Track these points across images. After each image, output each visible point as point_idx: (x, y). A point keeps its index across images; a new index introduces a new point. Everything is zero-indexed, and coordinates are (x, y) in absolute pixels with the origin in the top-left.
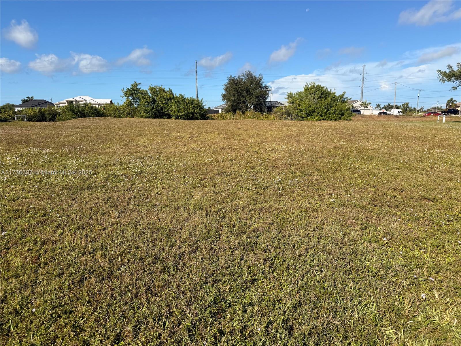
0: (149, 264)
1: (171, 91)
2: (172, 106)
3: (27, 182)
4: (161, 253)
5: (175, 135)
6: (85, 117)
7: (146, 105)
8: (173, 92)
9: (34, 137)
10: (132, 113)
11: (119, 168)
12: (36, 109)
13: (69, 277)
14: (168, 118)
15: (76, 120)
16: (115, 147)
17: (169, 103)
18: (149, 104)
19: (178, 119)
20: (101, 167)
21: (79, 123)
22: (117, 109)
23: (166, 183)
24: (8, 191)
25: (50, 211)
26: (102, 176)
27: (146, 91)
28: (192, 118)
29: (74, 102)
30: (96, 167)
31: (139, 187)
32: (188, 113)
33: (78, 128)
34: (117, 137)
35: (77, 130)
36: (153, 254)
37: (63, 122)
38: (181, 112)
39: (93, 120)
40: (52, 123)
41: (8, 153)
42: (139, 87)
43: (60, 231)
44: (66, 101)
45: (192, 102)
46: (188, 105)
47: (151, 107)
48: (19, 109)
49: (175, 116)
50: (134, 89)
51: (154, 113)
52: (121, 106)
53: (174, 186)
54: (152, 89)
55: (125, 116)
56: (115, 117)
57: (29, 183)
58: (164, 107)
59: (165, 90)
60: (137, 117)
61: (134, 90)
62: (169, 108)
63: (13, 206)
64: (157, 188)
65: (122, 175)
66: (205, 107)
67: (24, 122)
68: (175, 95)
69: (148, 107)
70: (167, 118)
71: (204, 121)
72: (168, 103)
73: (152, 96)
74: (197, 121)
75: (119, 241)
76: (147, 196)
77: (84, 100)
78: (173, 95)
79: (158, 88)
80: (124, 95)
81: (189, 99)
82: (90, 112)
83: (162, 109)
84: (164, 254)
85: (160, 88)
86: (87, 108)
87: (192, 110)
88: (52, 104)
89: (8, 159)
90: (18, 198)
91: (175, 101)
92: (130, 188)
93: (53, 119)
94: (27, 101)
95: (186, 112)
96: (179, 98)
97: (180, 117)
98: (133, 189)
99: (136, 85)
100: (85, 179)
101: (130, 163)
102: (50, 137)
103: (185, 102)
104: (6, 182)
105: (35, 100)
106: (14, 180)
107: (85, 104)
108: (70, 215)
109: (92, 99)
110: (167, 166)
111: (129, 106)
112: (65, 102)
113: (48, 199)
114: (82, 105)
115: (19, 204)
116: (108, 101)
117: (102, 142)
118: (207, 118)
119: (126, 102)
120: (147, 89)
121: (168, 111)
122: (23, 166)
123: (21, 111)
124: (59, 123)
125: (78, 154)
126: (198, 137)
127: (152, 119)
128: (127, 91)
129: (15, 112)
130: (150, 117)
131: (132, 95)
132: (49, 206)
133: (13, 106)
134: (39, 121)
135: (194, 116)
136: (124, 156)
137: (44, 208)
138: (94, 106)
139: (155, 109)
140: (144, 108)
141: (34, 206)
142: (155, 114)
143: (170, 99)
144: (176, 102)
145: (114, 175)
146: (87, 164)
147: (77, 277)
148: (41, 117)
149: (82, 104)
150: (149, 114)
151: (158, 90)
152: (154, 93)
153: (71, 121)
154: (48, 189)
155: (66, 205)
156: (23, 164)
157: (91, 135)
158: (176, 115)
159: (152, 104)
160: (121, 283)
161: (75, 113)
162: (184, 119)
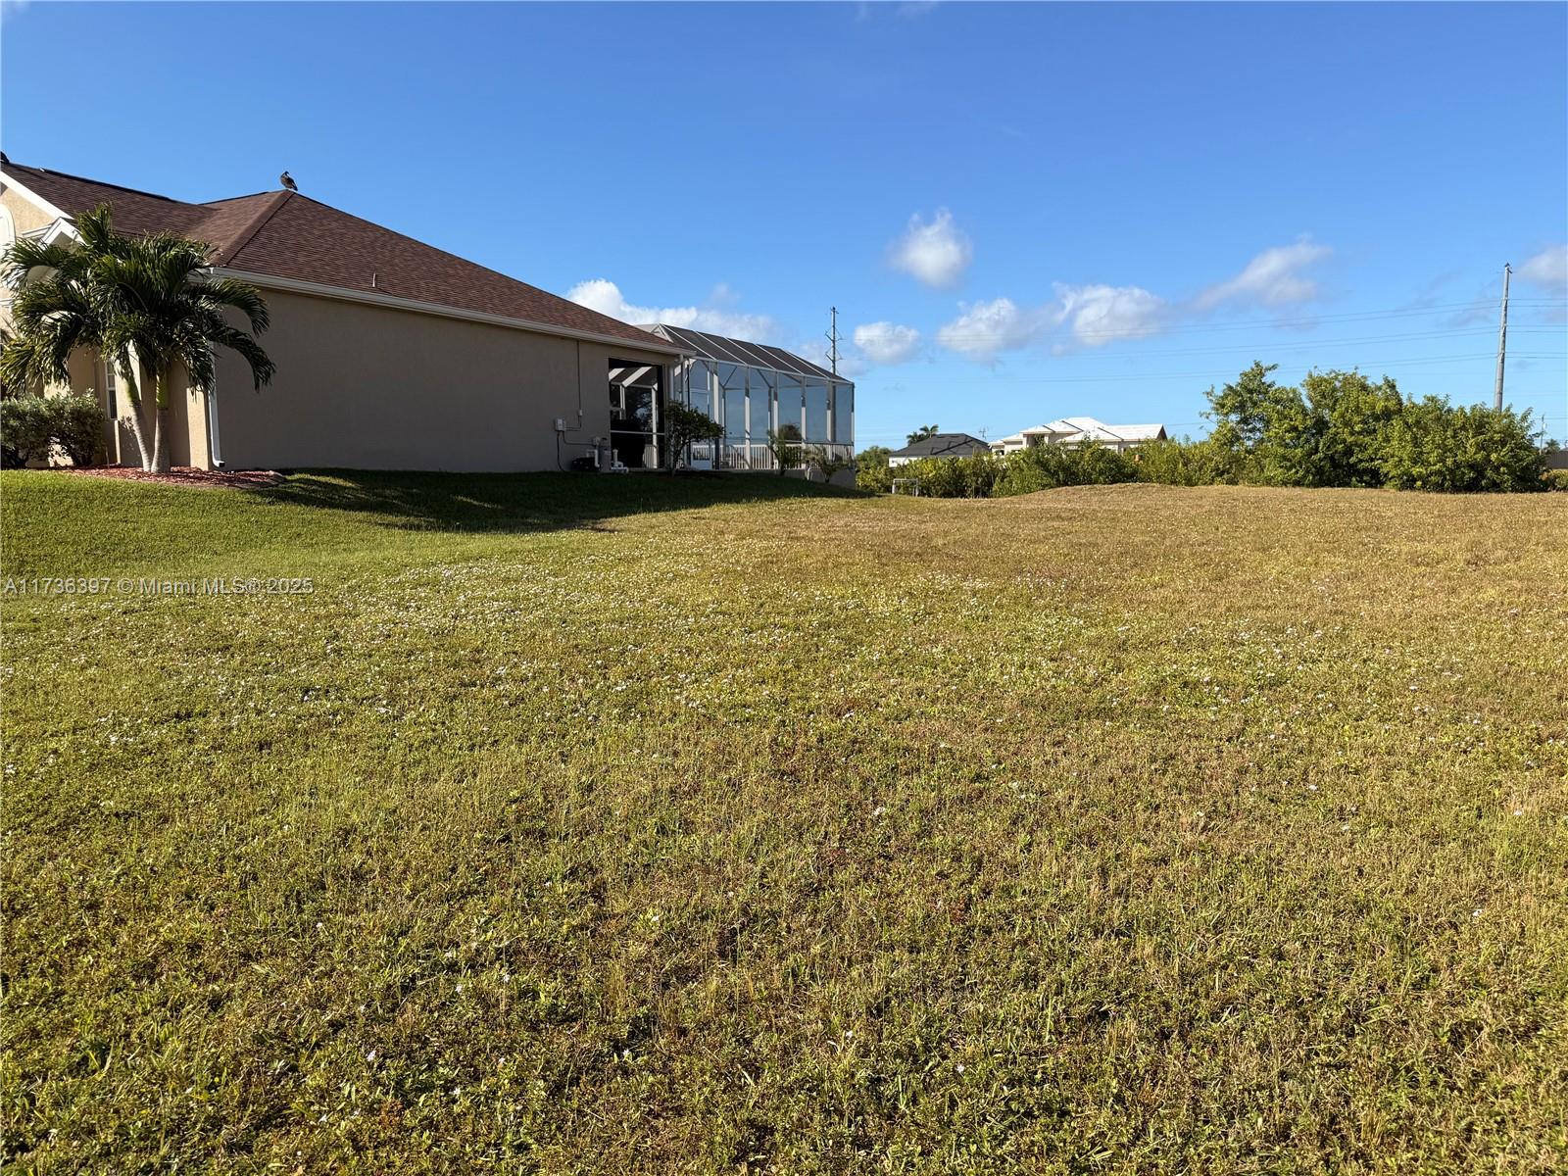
0: (1329, 1030)
1: (1393, 387)
2: (1389, 441)
3: (927, 671)
4: (1374, 1000)
5: (1405, 549)
6: (1079, 484)
7: (1288, 441)
8: (1398, 389)
9: (940, 542)
10: (1231, 467)
11: (1198, 657)
12: (943, 461)
13: (1057, 994)
14: (1369, 485)
15: (1049, 492)
16: (1179, 585)
17: (1380, 432)
18: (1299, 438)
19: (1412, 488)
20: (1135, 647)
21: (1060, 501)
22: (1182, 456)
23: (1379, 734)
24: (884, 691)
25: (994, 767)
26: (1141, 676)
27: (1294, 391)
28: (1472, 487)
29: (1046, 439)
30: (1122, 646)
31: (1272, 732)
32: (1458, 466)
33: (1059, 517)
34: (1186, 551)
35: (1056, 524)
36: (1344, 996)
37: (1014, 499)
38: (1426, 463)
39: (1104, 494)
40: (984, 502)
41: (880, 584)
42: (1268, 379)
43: (1022, 838)
44: (1024, 435)
45: (1479, 422)
46: (1462, 435)
47: (1307, 447)
48: (903, 461)
49: (1400, 477)
50: (1251, 386)
51: (1315, 467)
52: (1196, 447)
53: (1412, 749)
54: (1315, 384)
55: (1207, 479)
56: (1174, 482)
57: (933, 674)
58: (1356, 445)
59: (1369, 382)
60: (1254, 482)
61: (1251, 392)
62: (1377, 450)
63: (895, 735)
64: (1343, 747)
65: (1207, 683)
66: (1539, 444)
67: (912, 498)
68: (1409, 399)
69: (1296, 447)
70: (1366, 487)
71: (1527, 495)
72: (1375, 431)
73: (1316, 409)
74: (1494, 496)
75: (1210, 914)
76: (1305, 772)
77: (1075, 430)
78: (1400, 400)
79: (1340, 378)
80: (1214, 409)
81: (1468, 411)
82: (1093, 469)
83: (1349, 452)
84: (1387, 1009)
85: (1348, 381)
86: (1087, 456)
87: (1479, 456)
88: (985, 445)
89: (880, 602)
90: (910, 714)
91: (1407, 423)
92: (1241, 732)
93: (984, 490)
94: (920, 438)
95: (1449, 462)
96: (1424, 410)
97: (1419, 483)
98: (1253, 738)
99: (1259, 371)
100: (1088, 681)
101: (1233, 643)
102: (979, 544)
103: (1448, 424)
104: (879, 665)
105: (942, 436)
106: (897, 660)
107: (1082, 442)
108: (1049, 792)
109: (1101, 425)
110: (1377, 666)
111: (1225, 444)
112: (1020, 437)
113: (986, 730)
114: (1075, 448)
115: (912, 733)
116: (1152, 432)
117: (1136, 565)
118: (1546, 487)
119: (1219, 432)
120: (1296, 385)
121: (1372, 460)
122: (915, 623)
123: (905, 466)
124: (1003, 502)
125: (1061, 602)
126: (1507, 559)
127: (1305, 489)
128: (1226, 396)
129: (892, 470)
130: (1297, 483)
131: (1241, 407)
132: (989, 751)
133: (887, 452)
134: (947, 495)
135: (1484, 477)
136: (1214, 619)
137: (975, 756)
138: (1109, 447)
139: (1320, 455)
140: (1281, 451)
141: (949, 746)
142: (1320, 471)
143: (1387, 415)
144: (1409, 427)
145: (1180, 680)
146: (1093, 633)
147: (1080, 1003)
148: (954, 486)
149: (1071, 444)
150: (1297, 472)
151: (1338, 384)
152: (1324, 396)
153: (1036, 496)
154: (982, 698)
155: (1037, 757)
156: (917, 619)
157: (1099, 541)
158: (1404, 474)
159: (1313, 435)
160: (1226, 1070)
161: (1048, 470)
162: (1440, 488)
